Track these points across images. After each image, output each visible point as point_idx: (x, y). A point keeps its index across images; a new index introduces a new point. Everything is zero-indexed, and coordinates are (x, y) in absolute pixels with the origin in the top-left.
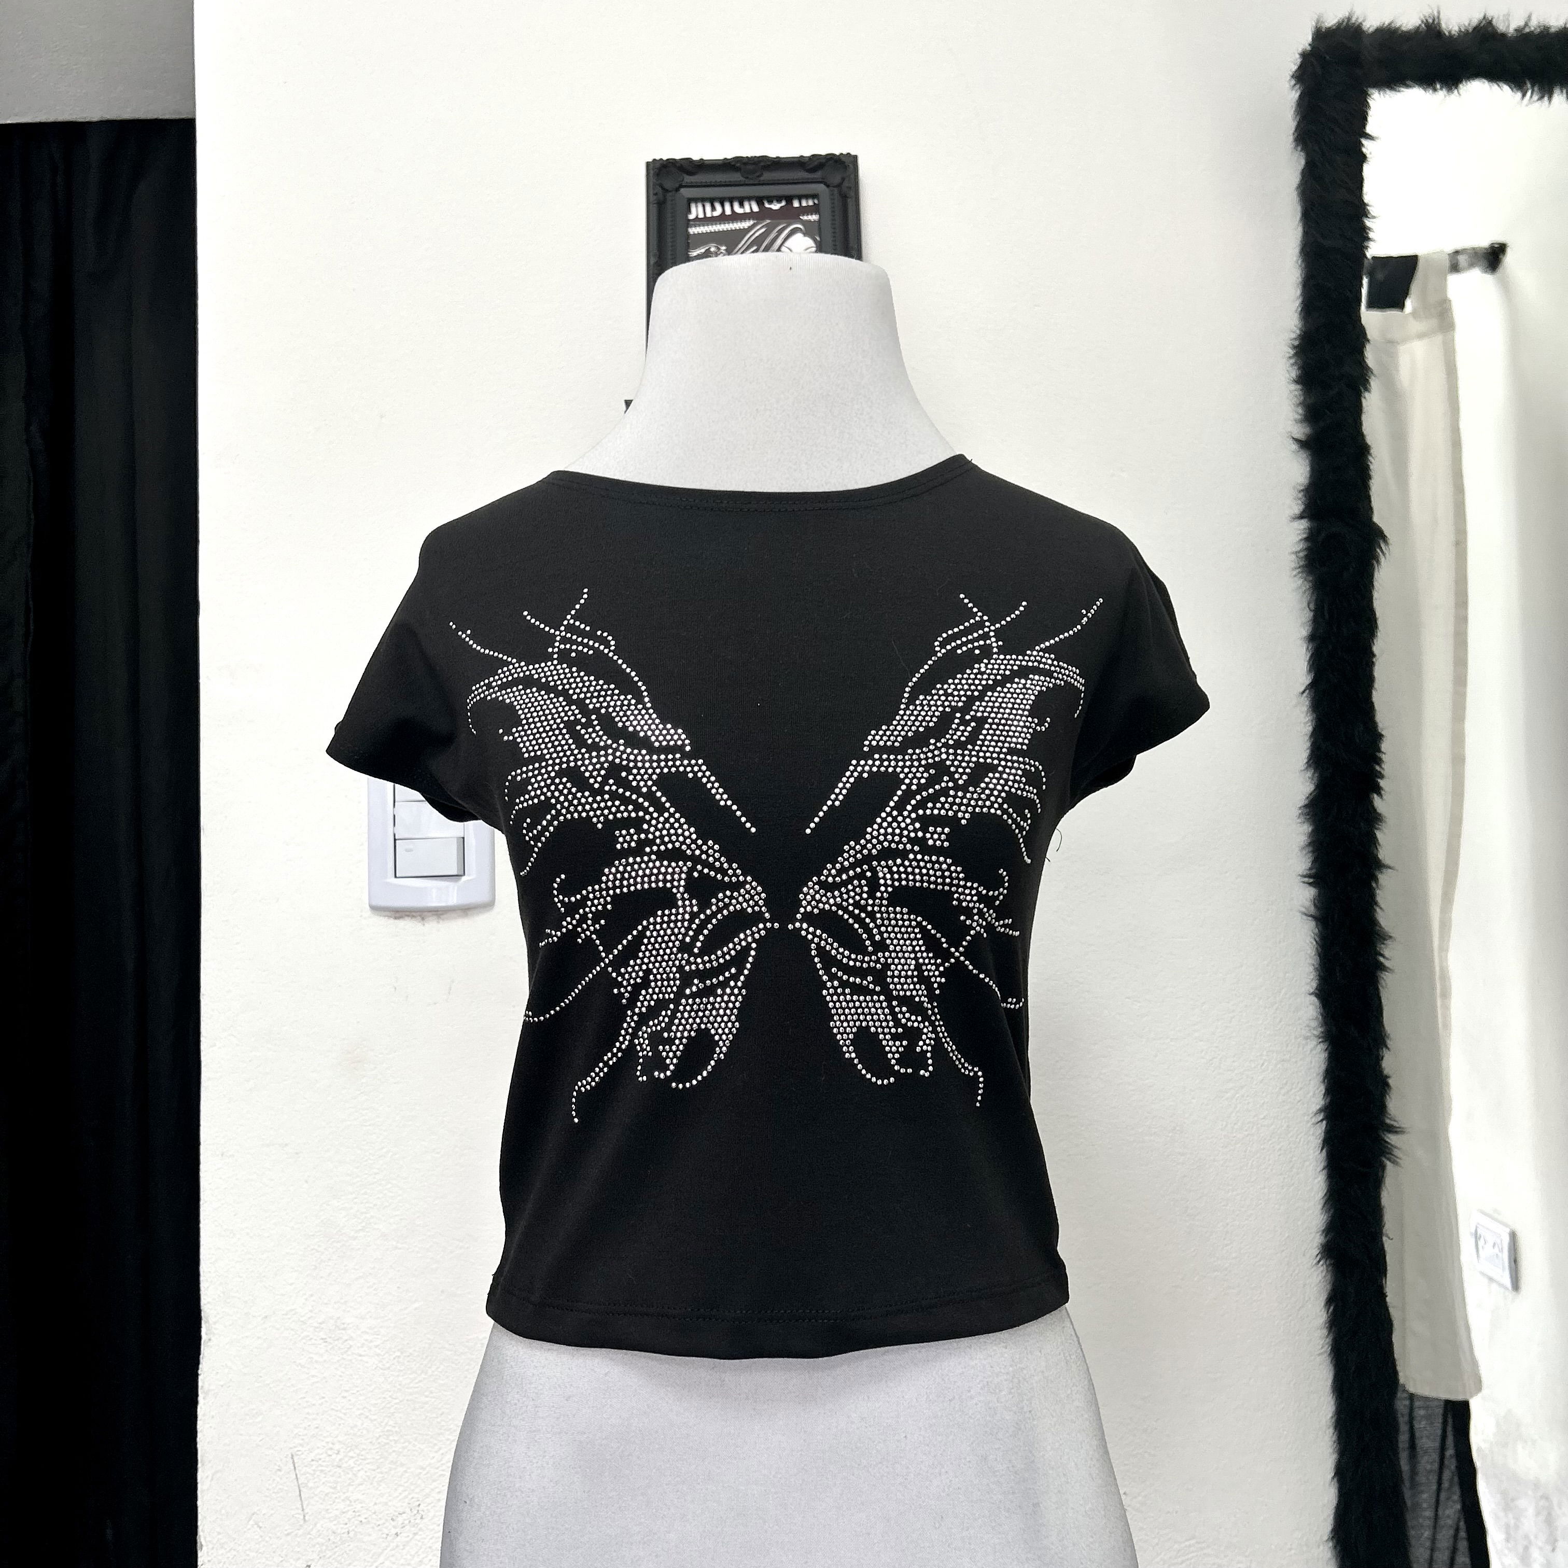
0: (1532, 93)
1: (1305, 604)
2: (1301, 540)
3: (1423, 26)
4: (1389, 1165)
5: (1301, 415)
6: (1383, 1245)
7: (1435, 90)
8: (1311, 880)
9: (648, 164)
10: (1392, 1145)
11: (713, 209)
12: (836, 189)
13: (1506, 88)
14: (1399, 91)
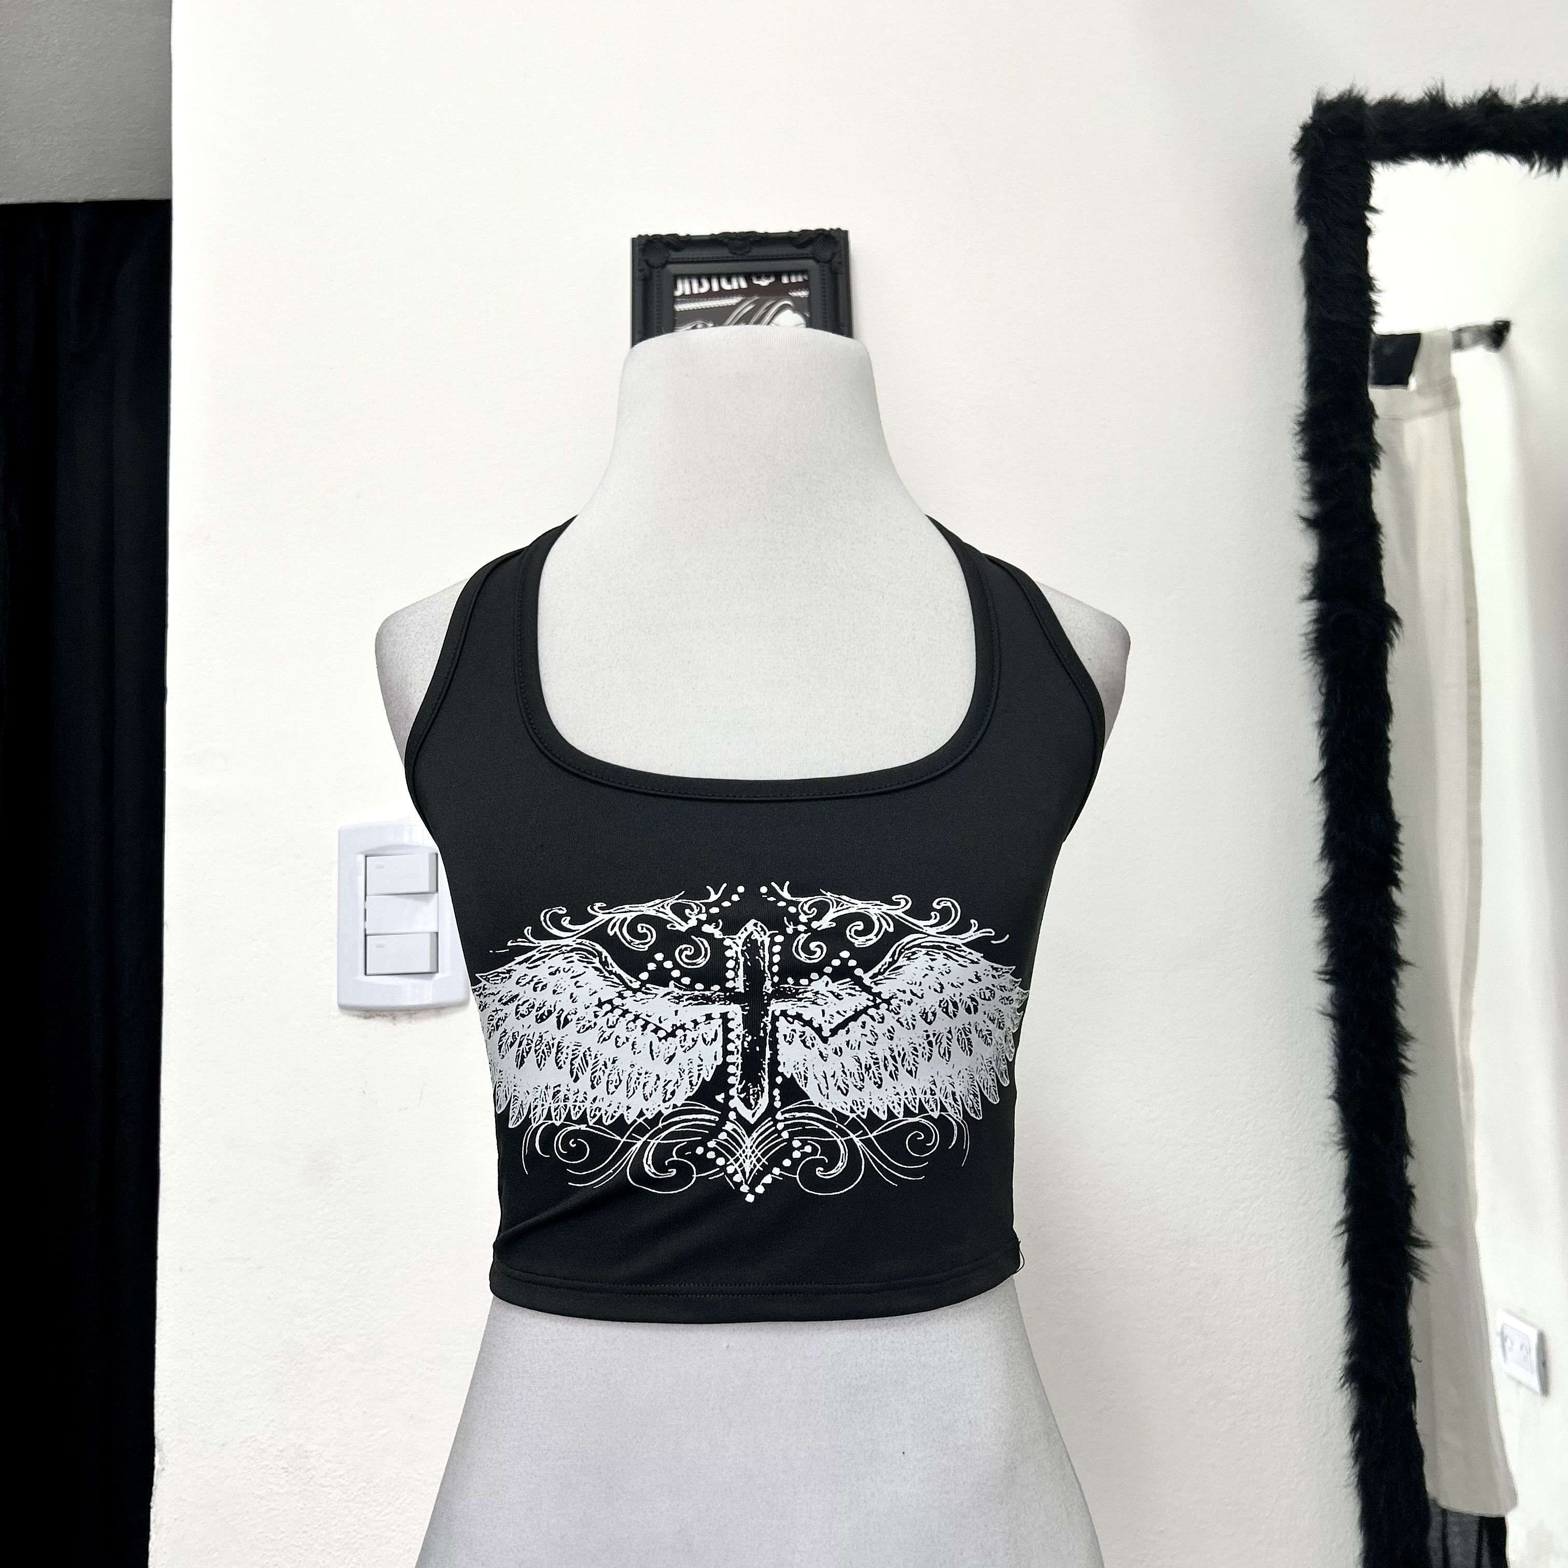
0: (1540, 166)
1: (1316, 687)
2: (1309, 622)
3: (1427, 98)
4: (1416, 1282)
5: (1308, 493)
6: (1410, 1368)
7: (1440, 163)
8: (1327, 977)
9: (633, 240)
10: (1418, 1260)
11: (700, 284)
12: (826, 265)
13: (1513, 161)
14: (1403, 164)
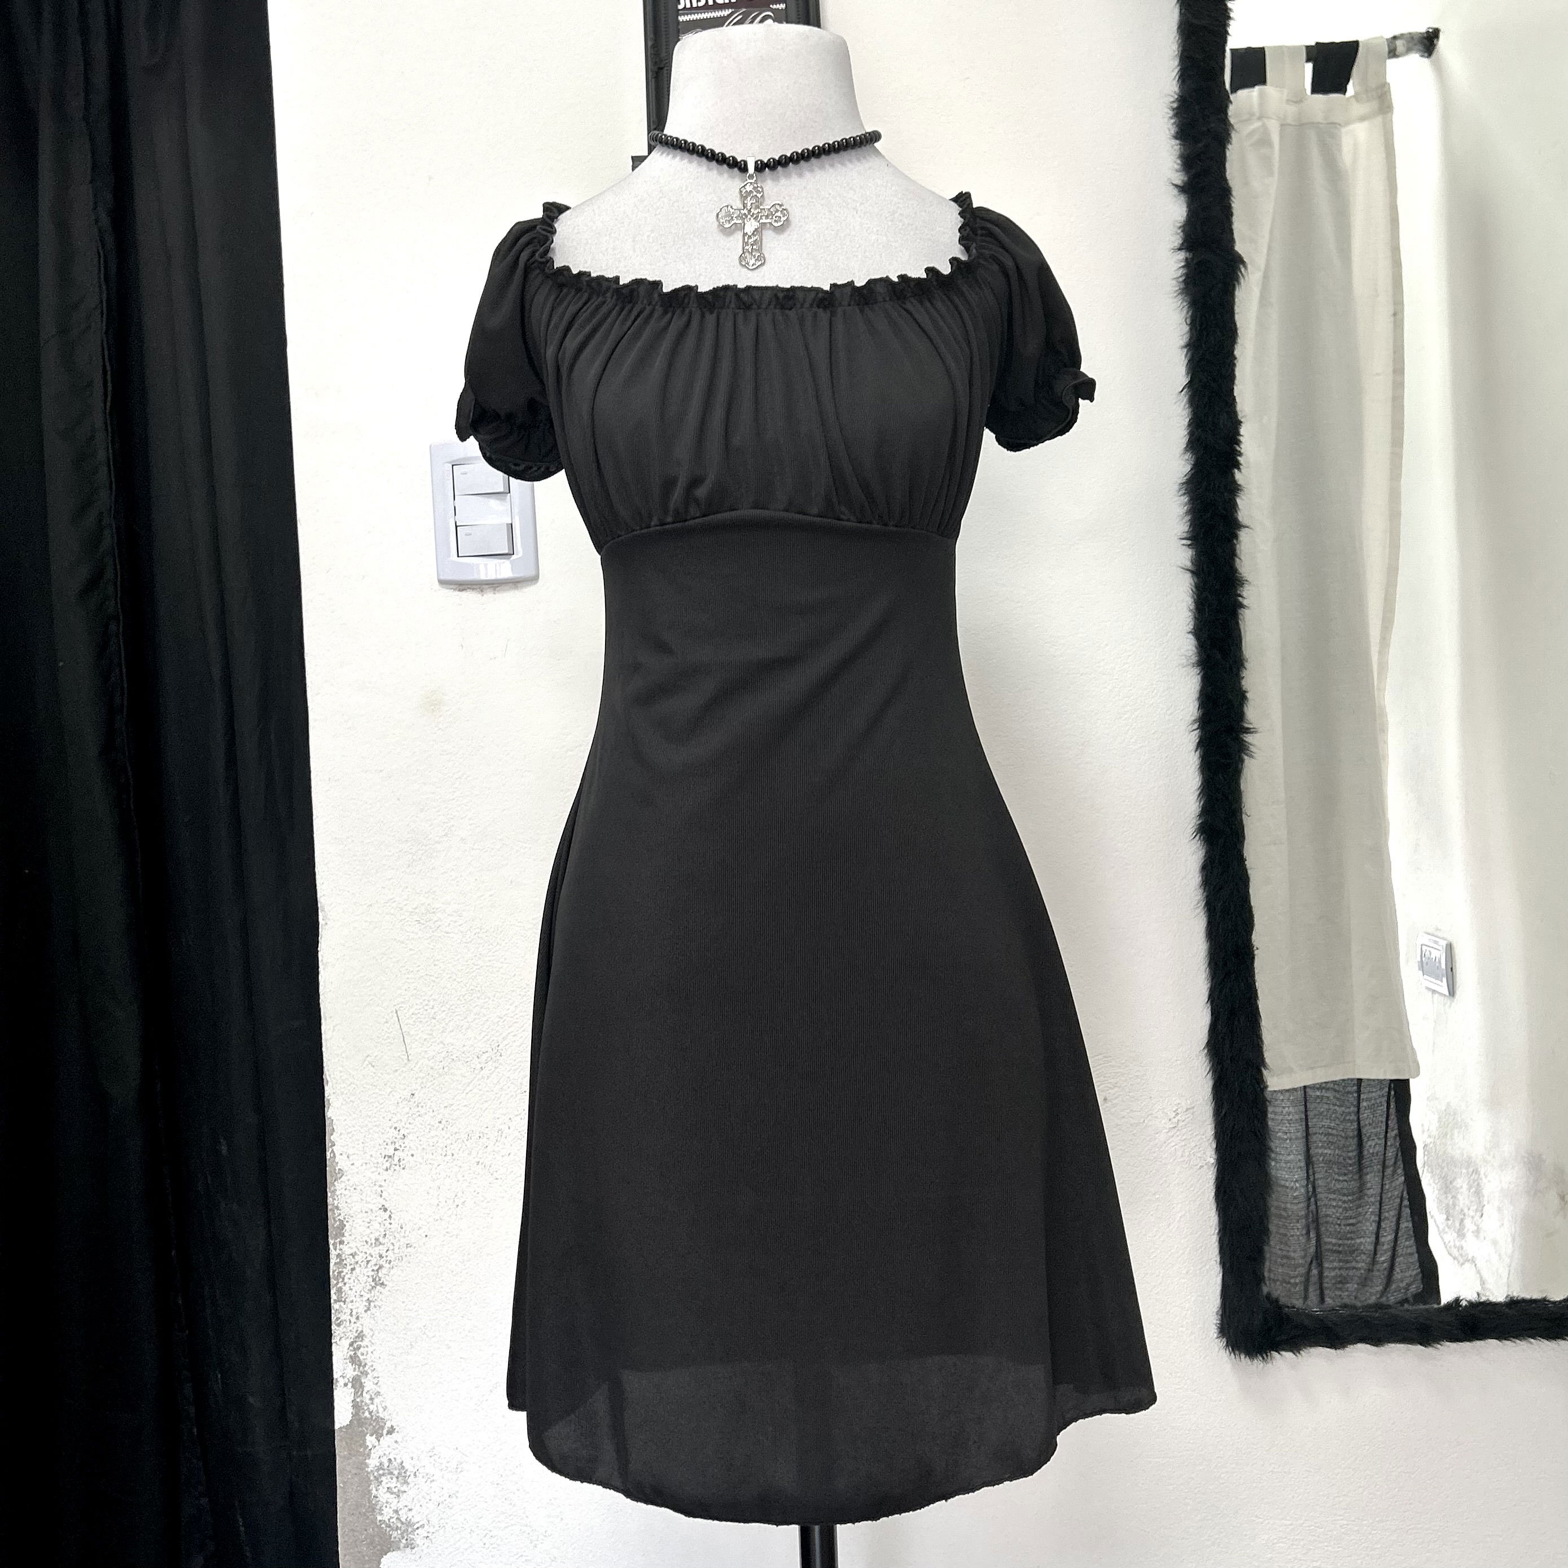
1: (1184, 318)
2: (1180, 269)
4: (1246, 759)
5: (1178, 164)
6: (1242, 820)
8: (1190, 543)
10: (1249, 743)
11: (699, 1)
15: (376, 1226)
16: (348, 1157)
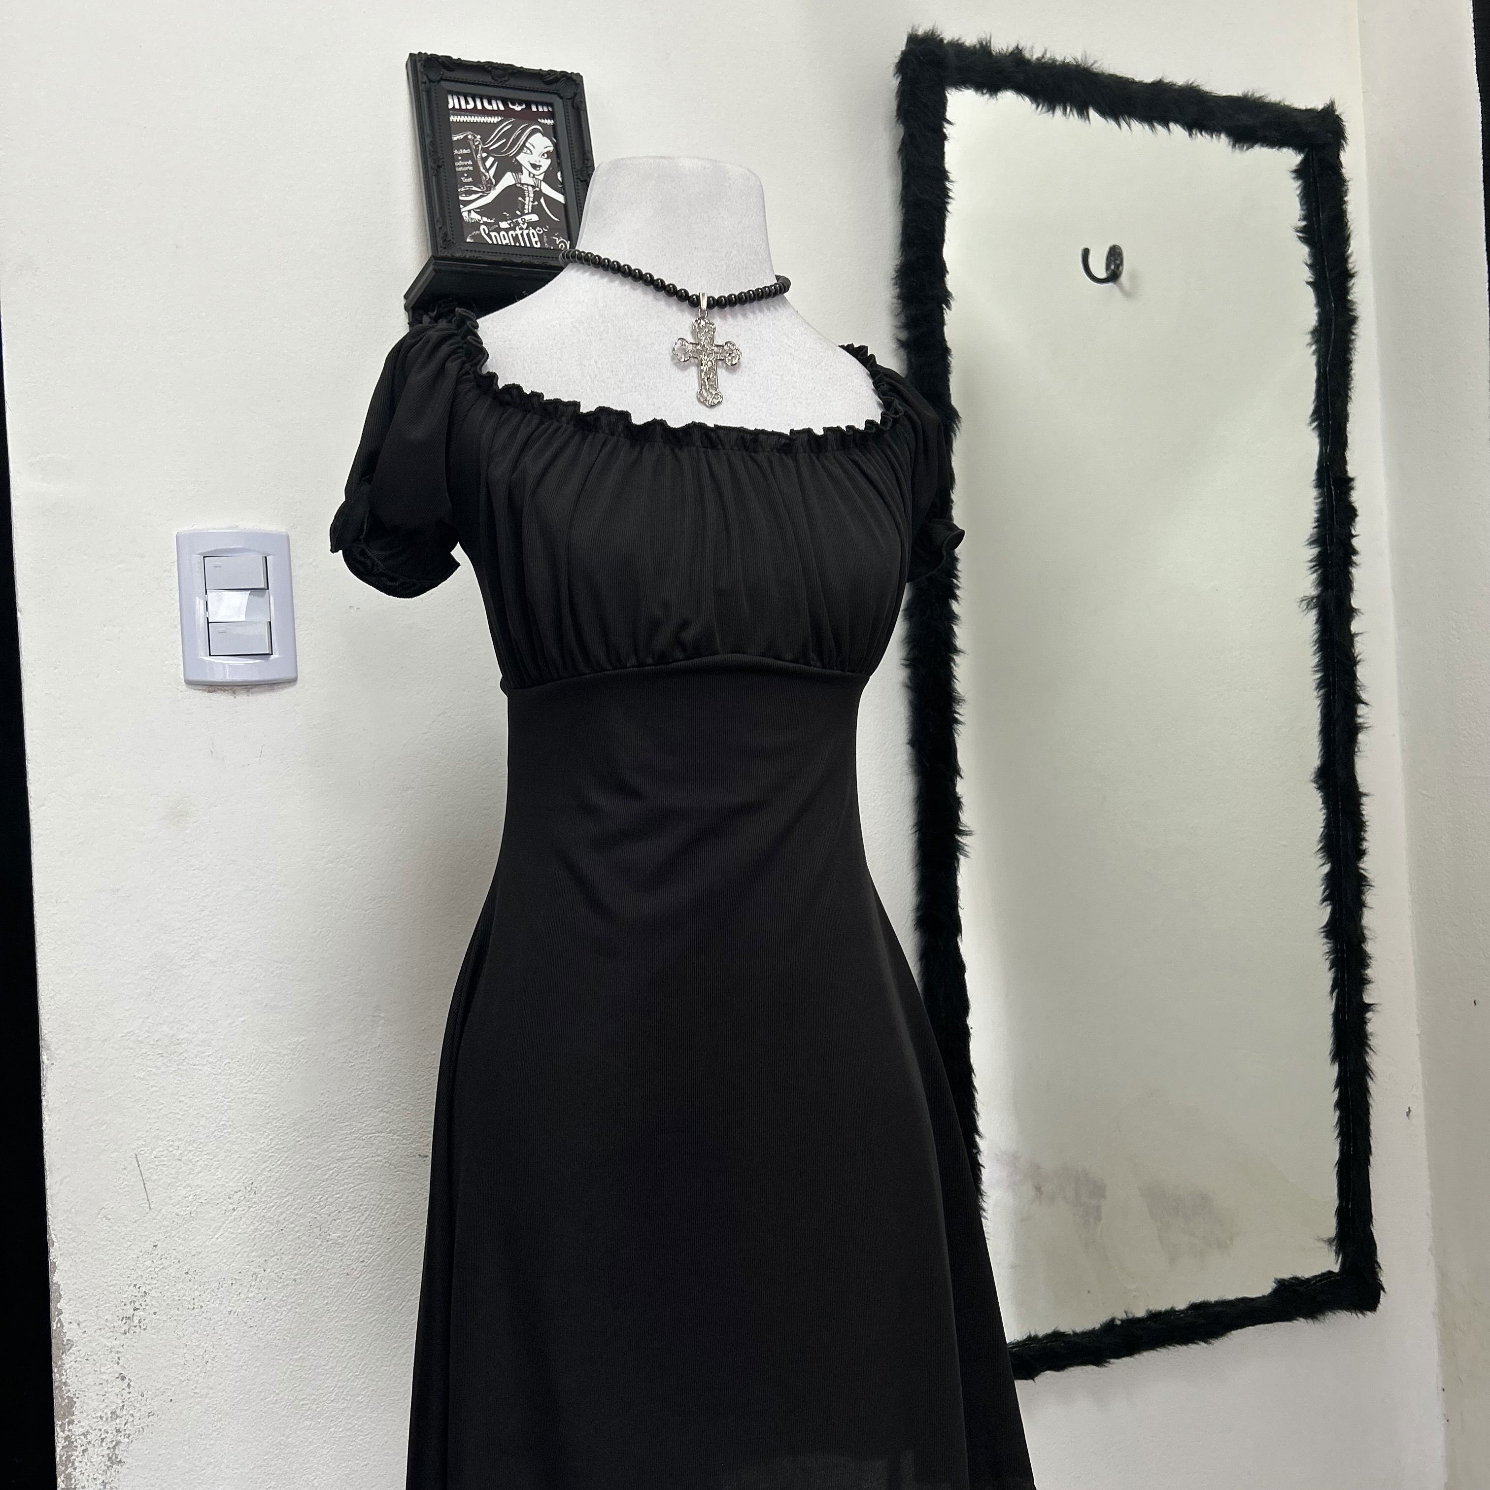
3: (979, 45)
4: (962, 858)
6: (958, 912)
9: (410, 54)
10: (963, 843)
11: (467, 103)
12: (567, 101)
15: (113, 1398)
16: (78, 1324)
